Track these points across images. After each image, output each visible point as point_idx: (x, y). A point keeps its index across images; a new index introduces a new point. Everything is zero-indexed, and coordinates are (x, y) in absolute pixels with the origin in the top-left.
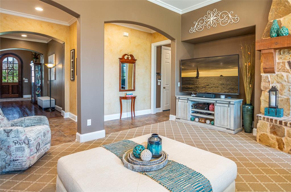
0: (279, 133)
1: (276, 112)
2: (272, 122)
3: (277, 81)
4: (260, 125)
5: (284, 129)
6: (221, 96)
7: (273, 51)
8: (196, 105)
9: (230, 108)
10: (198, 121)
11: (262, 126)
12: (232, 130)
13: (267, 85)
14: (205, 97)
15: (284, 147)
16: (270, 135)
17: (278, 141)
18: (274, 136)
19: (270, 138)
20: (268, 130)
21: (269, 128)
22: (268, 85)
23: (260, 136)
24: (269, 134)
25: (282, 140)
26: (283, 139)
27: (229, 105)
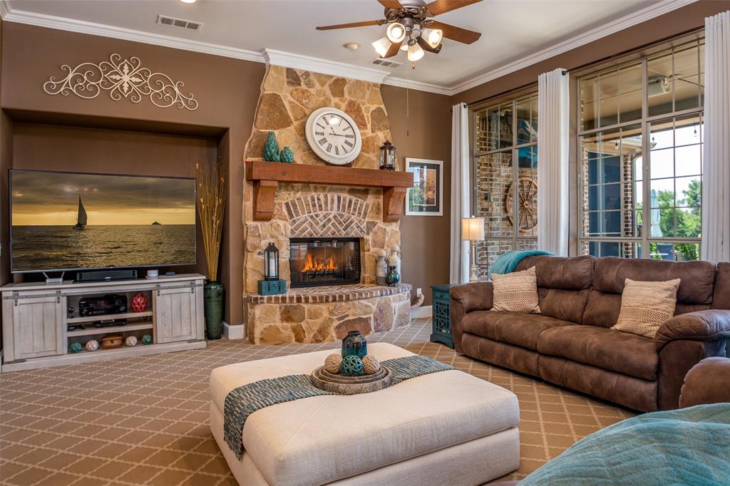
0: (295, 317)
1: (280, 287)
2: (285, 302)
3: (271, 234)
4: (262, 313)
5: (304, 308)
6: (149, 272)
7: (276, 184)
8: (88, 305)
9: (194, 294)
10: (98, 348)
11: (265, 314)
12: (201, 341)
13: (256, 241)
14: (112, 280)
15: (305, 337)
16: (281, 324)
17: (294, 330)
18: (288, 325)
19: (281, 330)
20: (278, 317)
21: (278, 313)
22: (258, 241)
23: (262, 333)
24: (279, 324)
25: (302, 327)
26: (303, 324)
27: (193, 289)
